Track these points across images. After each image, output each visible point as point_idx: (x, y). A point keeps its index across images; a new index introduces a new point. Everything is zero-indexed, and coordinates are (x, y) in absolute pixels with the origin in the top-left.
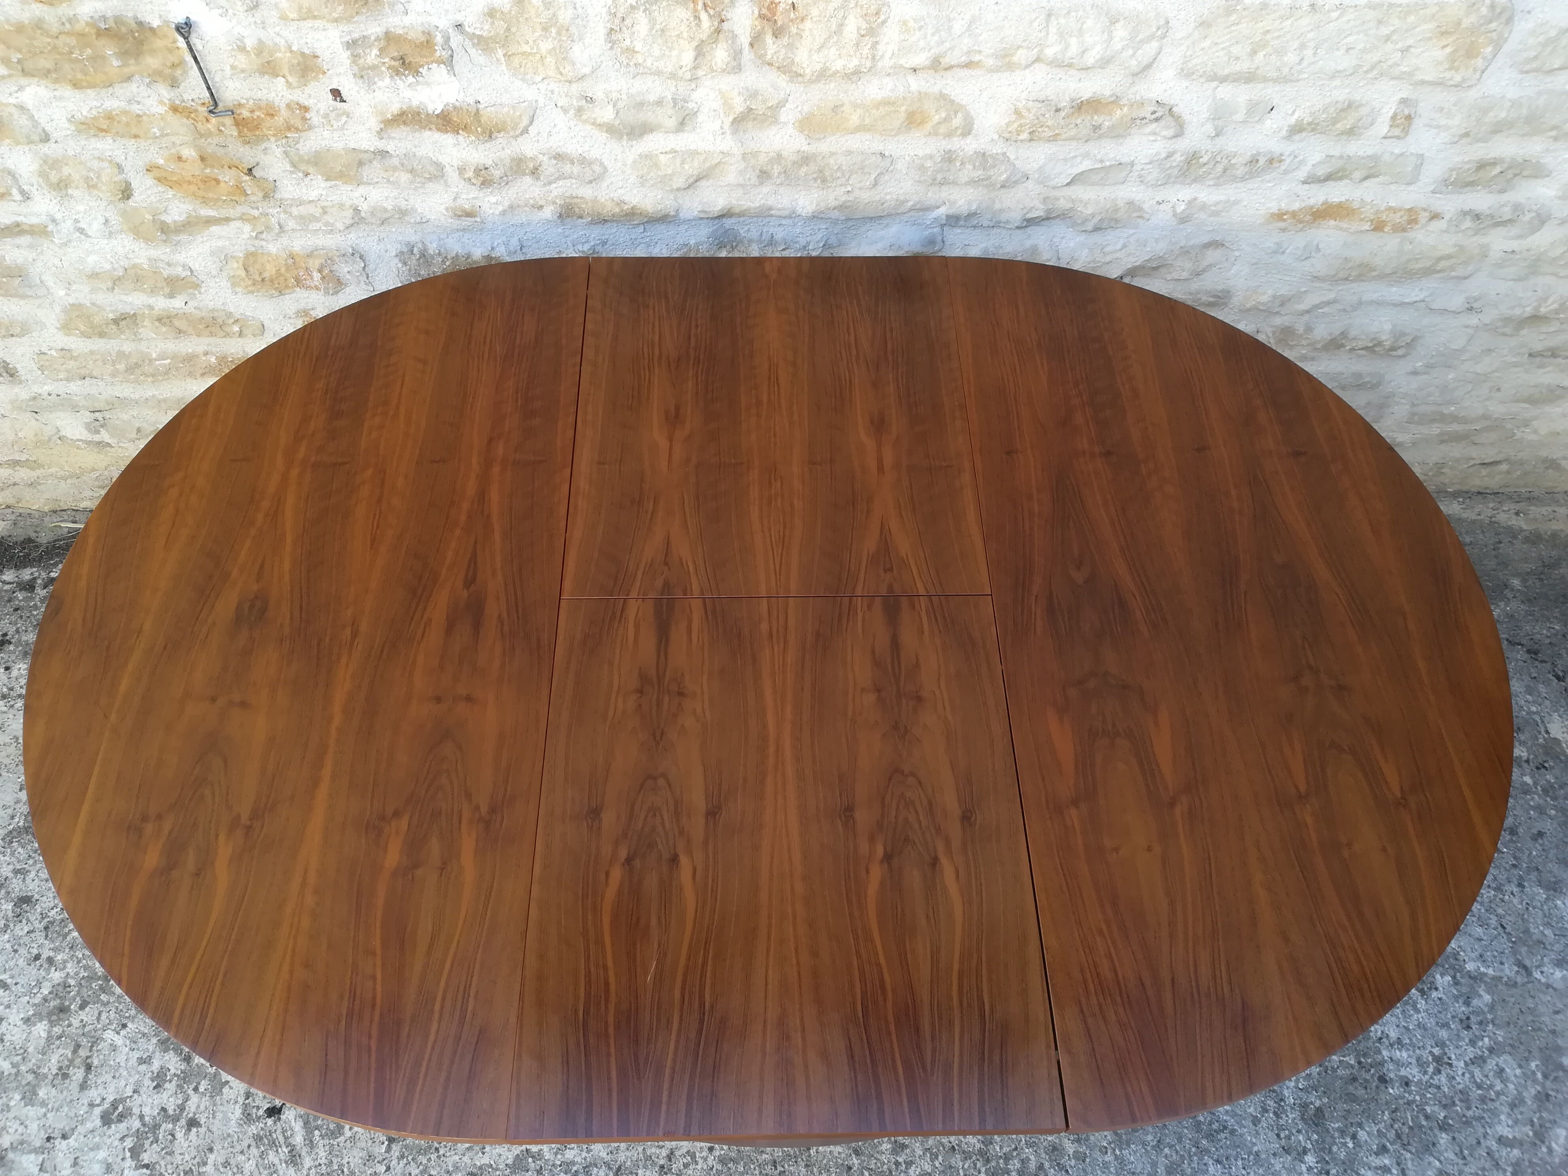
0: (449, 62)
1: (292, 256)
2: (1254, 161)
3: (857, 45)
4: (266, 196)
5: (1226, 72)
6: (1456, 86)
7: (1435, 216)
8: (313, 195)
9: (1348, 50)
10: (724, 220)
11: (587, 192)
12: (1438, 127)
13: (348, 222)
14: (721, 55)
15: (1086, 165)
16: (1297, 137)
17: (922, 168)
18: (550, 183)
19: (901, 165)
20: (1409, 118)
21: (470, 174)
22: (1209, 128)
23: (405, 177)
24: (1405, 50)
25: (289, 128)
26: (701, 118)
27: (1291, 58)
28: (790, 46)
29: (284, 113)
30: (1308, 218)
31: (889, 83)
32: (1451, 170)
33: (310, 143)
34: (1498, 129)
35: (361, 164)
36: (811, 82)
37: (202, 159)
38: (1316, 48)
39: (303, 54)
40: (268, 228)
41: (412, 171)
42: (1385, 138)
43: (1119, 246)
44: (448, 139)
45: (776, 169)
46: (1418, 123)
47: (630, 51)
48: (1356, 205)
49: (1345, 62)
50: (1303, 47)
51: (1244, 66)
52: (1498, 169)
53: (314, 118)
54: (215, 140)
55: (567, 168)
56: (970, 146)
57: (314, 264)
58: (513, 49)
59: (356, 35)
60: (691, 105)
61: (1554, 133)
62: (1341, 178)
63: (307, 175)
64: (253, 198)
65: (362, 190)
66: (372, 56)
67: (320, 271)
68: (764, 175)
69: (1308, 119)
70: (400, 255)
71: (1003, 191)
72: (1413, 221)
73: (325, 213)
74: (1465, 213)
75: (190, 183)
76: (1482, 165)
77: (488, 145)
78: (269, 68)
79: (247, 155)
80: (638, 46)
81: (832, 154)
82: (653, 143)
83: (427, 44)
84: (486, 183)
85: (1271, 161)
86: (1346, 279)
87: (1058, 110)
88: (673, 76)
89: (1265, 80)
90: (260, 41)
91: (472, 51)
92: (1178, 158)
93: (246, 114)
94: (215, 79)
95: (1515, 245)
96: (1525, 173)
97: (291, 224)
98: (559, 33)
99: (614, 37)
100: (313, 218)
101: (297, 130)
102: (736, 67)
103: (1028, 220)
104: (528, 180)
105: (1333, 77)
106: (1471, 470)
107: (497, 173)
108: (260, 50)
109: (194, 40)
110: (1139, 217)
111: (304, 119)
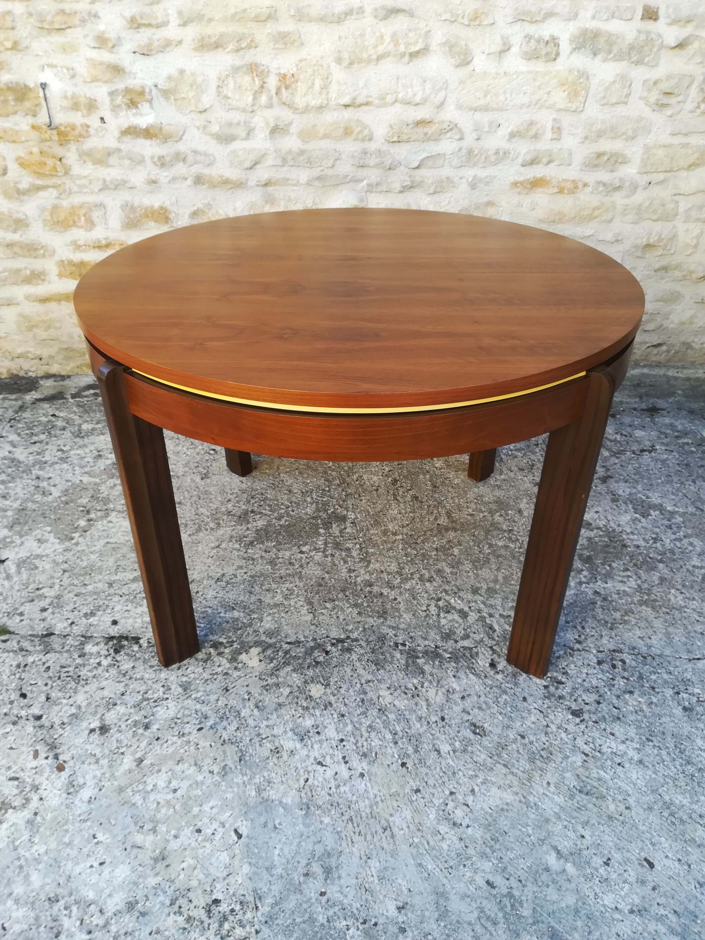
0: (150, 101)
1: (73, 207)
2: (497, 153)
3: (320, 93)
4: (66, 173)
5: (475, 105)
6: (575, 111)
7: (585, 185)
8: (86, 173)
9: (525, 93)
10: (268, 188)
11: (206, 171)
12: (573, 134)
13: (100, 187)
14: (264, 99)
15: (425, 155)
16: (514, 140)
17: (353, 157)
18: (191, 166)
19: (344, 157)
20: (559, 128)
21: (156, 159)
22: (474, 135)
23: (127, 162)
24: (549, 93)
25: (80, 136)
26: (256, 131)
27: (502, 98)
28: (292, 94)
29: (79, 128)
30: (529, 186)
31: (336, 114)
32: (586, 158)
33: (89, 144)
34: (600, 134)
35: (109, 154)
36: (303, 112)
37: (41, 153)
38: (511, 93)
39: (90, 99)
40: (65, 190)
41: (130, 159)
42: (551, 140)
43: (447, 202)
44: (147, 143)
45: (290, 157)
46: (564, 133)
47: (227, 97)
48: (548, 178)
49: (525, 100)
50: (505, 92)
51: (482, 102)
52: (606, 158)
53: (92, 131)
54: (48, 144)
55: (199, 158)
56: (372, 146)
57: (83, 211)
58: (179, 96)
59: (113, 89)
60: (252, 125)
61: (624, 137)
62: (538, 163)
63: (85, 162)
64: (60, 174)
65: (109, 170)
66: (119, 100)
67: (85, 216)
68: (284, 160)
69: (516, 130)
70: (122, 206)
71: (391, 172)
72: (576, 187)
73: (91, 183)
74: (599, 183)
75: (33, 165)
76: (599, 155)
77: (165, 145)
78: (75, 106)
79: (59, 151)
80: (230, 95)
81: (314, 150)
82: (236, 145)
83: (142, 93)
84: (163, 165)
85: (505, 153)
86: (554, 222)
87: (408, 125)
88: (244, 110)
89: (493, 110)
90: (74, 93)
91: (161, 99)
92: (464, 151)
93: (63, 129)
94: (53, 112)
95: (626, 201)
96: (620, 161)
97: (75, 189)
98: (197, 88)
99: (220, 90)
100: (85, 186)
101: (84, 137)
102: (270, 106)
103: (404, 187)
104: (181, 164)
105: (521, 108)
106: (648, 350)
107: (168, 159)
108: (73, 96)
109: (47, 92)
110: (454, 186)
111: (87, 131)
